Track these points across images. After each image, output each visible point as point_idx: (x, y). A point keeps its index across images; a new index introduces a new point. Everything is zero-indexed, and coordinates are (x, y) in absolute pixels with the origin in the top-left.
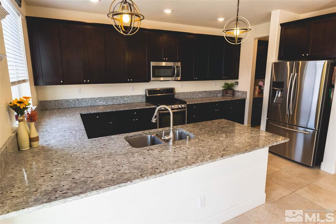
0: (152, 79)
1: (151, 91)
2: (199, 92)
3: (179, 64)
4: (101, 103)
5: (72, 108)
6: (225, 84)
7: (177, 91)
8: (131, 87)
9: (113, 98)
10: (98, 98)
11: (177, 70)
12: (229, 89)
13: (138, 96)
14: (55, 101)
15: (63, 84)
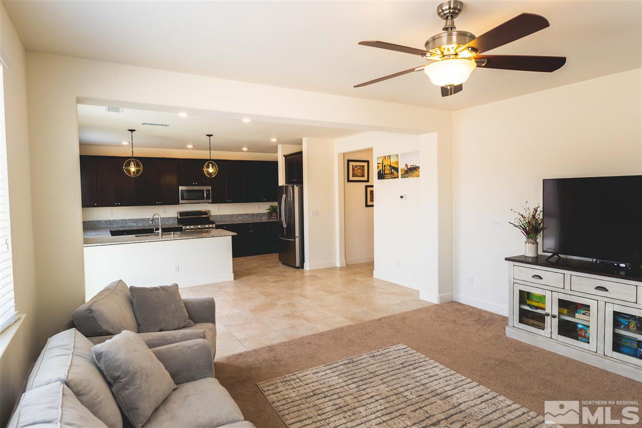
0: (181, 202)
1: (181, 214)
2: (239, 215)
3: (210, 188)
4: (131, 224)
5: (104, 228)
6: (271, 206)
7: (213, 214)
8: (162, 210)
9: (144, 220)
10: (129, 220)
11: (206, 194)
12: (273, 210)
13: (169, 218)
14: (89, 222)
15: (97, 206)
